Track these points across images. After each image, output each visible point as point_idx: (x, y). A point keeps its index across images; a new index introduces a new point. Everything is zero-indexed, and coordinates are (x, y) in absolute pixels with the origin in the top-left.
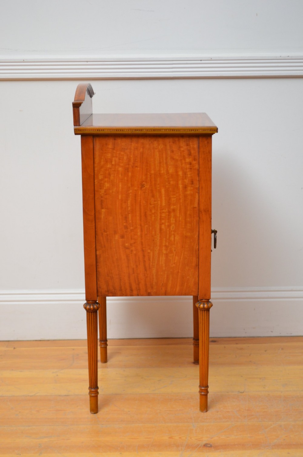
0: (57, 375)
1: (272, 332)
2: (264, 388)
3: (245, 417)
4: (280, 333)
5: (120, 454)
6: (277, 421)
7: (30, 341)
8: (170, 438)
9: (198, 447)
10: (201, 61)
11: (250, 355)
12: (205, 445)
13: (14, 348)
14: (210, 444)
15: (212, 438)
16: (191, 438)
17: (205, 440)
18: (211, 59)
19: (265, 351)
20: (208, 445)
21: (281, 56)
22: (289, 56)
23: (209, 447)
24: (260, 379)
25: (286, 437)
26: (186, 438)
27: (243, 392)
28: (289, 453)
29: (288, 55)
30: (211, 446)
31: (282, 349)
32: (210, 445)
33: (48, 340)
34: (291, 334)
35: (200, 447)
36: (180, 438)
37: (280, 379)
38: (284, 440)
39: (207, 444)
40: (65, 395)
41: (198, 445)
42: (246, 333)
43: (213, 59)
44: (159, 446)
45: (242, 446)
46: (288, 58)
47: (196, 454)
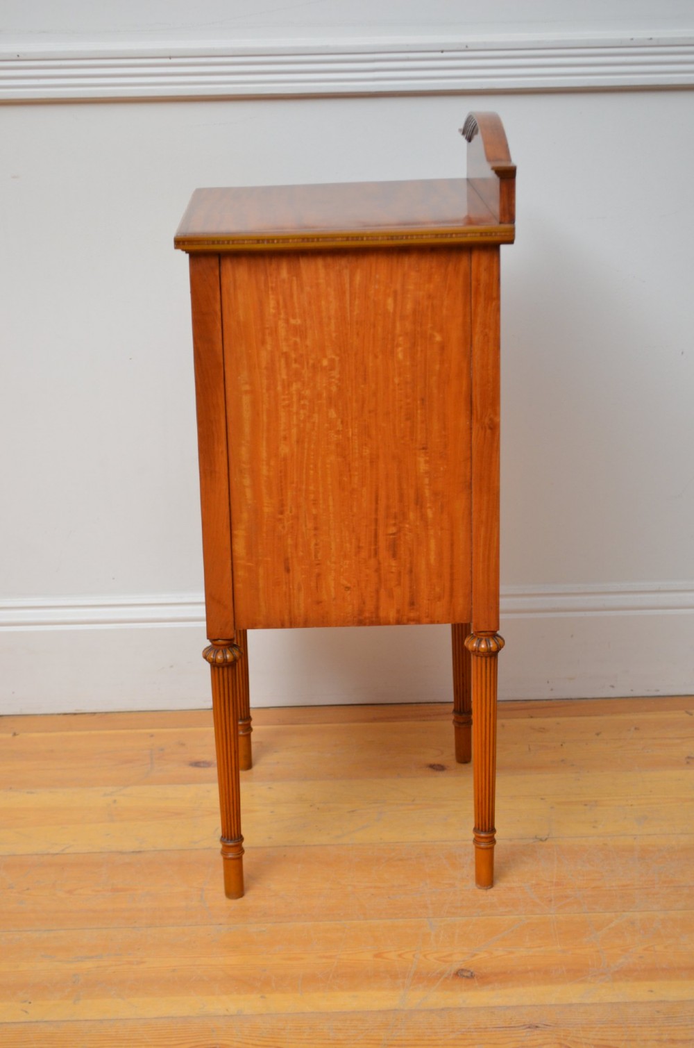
0: (115, 801)
1: (613, 687)
2: (594, 827)
3: (551, 901)
4: (632, 690)
5: (262, 997)
6: (624, 911)
7: (52, 715)
8: (376, 956)
9: (442, 979)
10: (442, 52)
11: (562, 745)
12: (459, 974)
13: (15, 734)
14: (469, 971)
15: (474, 955)
16: (425, 956)
17: (458, 961)
18: (467, 47)
19: (598, 734)
20: (466, 974)
21: (632, 39)
22: (651, 39)
23: (467, 977)
24: (586, 805)
25: (646, 949)
26: (414, 956)
27: (546, 839)
28: (652, 991)
29: (649, 37)
30: (472, 976)
31: (636, 729)
32: (469, 974)
33: (94, 714)
34: (658, 691)
35: (446, 978)
36: (400, 956)
37: (632, 805)
38: (641, 957)
39: (462, 970)
40: (133, 852)
41: (442, 973)
42: (552, 690)
43: (470, 47)
44: (351, 977)
45: (543, 974)
46: (650, 43)
47: (437, 998)
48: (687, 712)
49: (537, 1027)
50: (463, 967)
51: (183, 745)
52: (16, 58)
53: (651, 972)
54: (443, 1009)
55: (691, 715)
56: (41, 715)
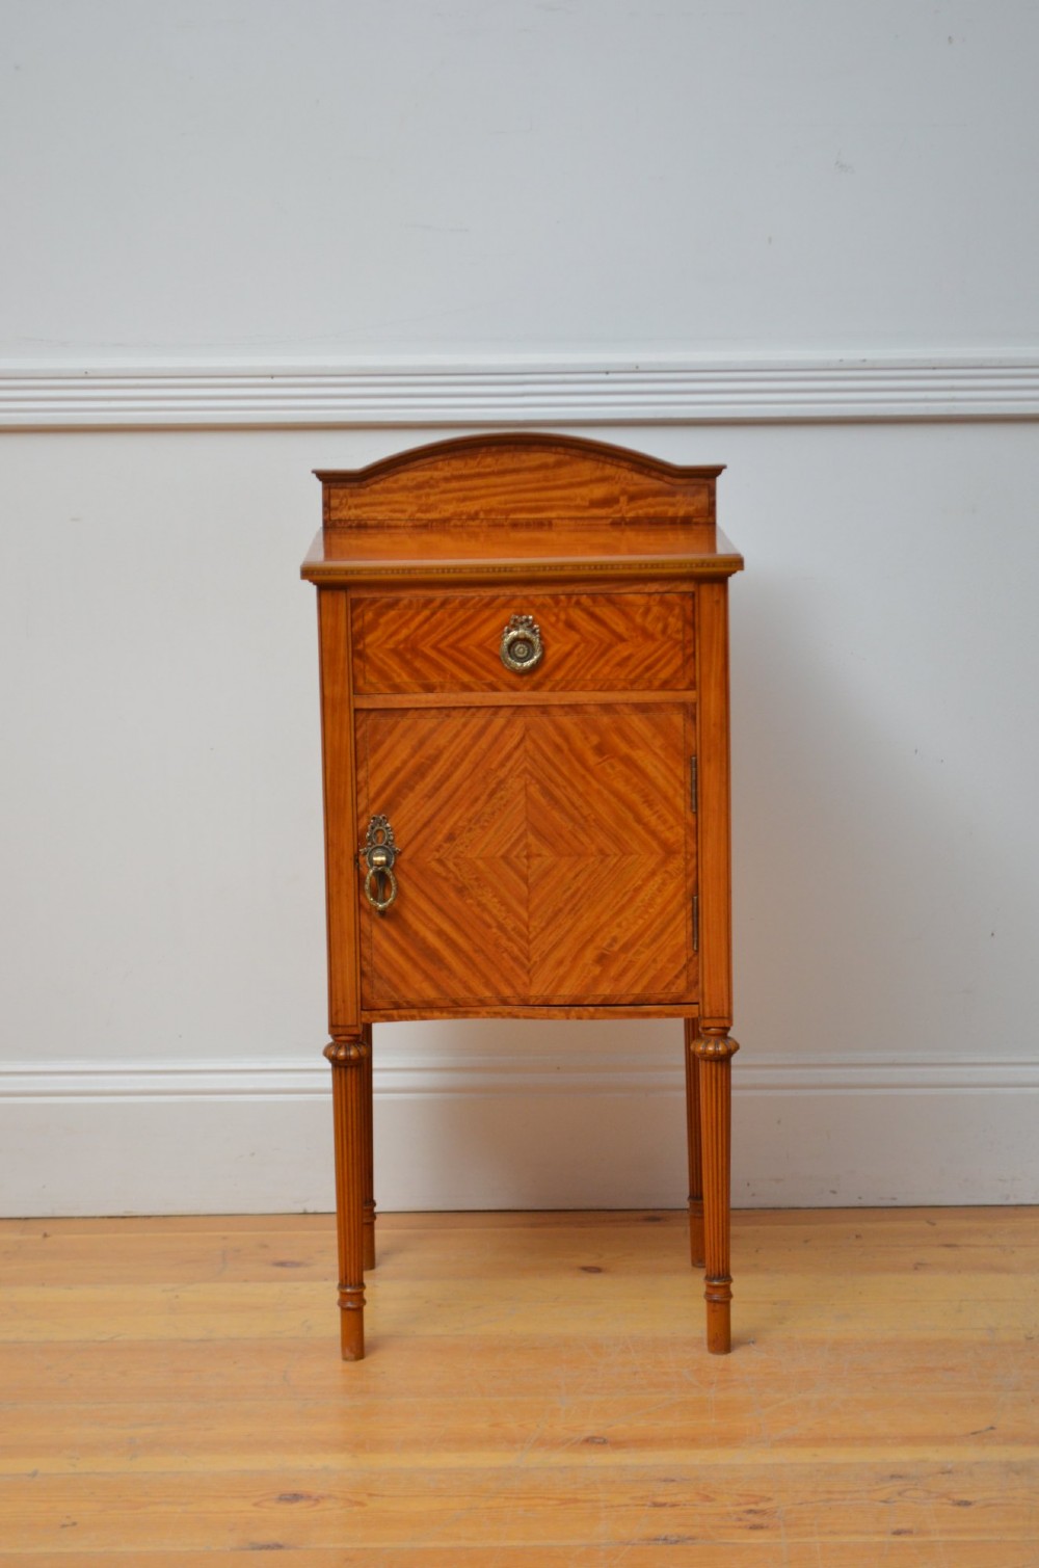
0: (177, 1297)
1: (834, 1192)
3: (712, 1384)
4: (860, 1198)
6: (800, 1392)
7: (94, 1217)
8: (494, 1425)
9: (569, 1444)
10: (607, 373)
12: (589, 1441)
13: (45, 1235)
14: (601, 1438)
15: (611, 1426)
16: (551, 1426)
17: (590, 1430)
18: (637, 367)
19: (806, 1241)
20: (598, 1440)
21: (841, 360)
22: (864, 361)
23: (599, 1443)
24: (775, 1304)
25: (817, 1423)
26: (538, 1426)
28: (816, 1456)
29: (862, 358)
30: (605, 1442)
31: (857, 1237)
32: (600, 1440)
33: (149, 1217)
34: (894, 1199)
35: (575, 1444)
36: (521, 1426)
38: (810, 1429)
39: (594, 1437)
40: (202, 1340)
41: (570, 1440)
42: (753, 1195)
43: (641, 369)
44: (462, 1442)
45: (693, 1441)
46: (863, 366)
47: (558, 1458)
48: (928, 1222)
49: (673, 1481)
50: (596, 1434)
51: (266, 1246)
52: (83, 375)
53: (820, 1441)
54: (565, 1467)
55: (934, 1224)
56: (79, 1218)
